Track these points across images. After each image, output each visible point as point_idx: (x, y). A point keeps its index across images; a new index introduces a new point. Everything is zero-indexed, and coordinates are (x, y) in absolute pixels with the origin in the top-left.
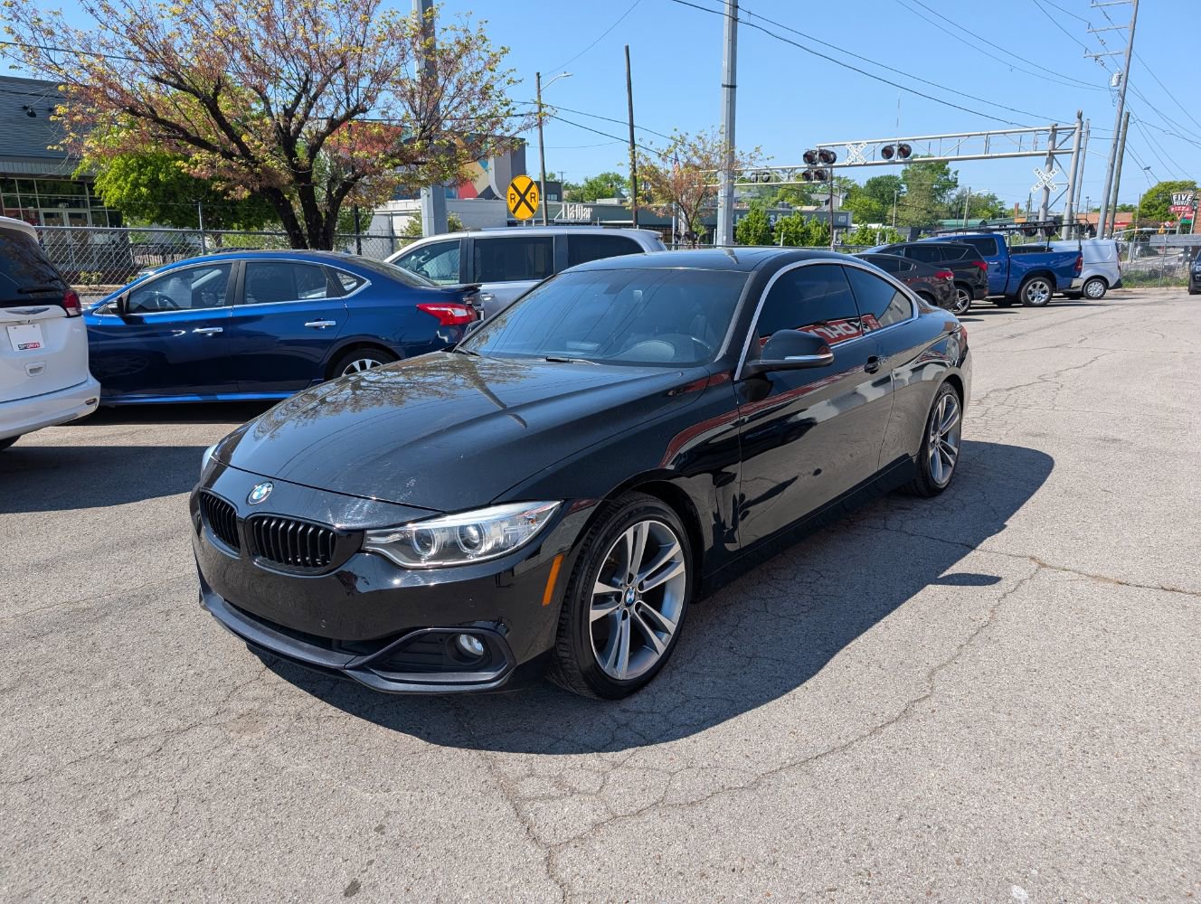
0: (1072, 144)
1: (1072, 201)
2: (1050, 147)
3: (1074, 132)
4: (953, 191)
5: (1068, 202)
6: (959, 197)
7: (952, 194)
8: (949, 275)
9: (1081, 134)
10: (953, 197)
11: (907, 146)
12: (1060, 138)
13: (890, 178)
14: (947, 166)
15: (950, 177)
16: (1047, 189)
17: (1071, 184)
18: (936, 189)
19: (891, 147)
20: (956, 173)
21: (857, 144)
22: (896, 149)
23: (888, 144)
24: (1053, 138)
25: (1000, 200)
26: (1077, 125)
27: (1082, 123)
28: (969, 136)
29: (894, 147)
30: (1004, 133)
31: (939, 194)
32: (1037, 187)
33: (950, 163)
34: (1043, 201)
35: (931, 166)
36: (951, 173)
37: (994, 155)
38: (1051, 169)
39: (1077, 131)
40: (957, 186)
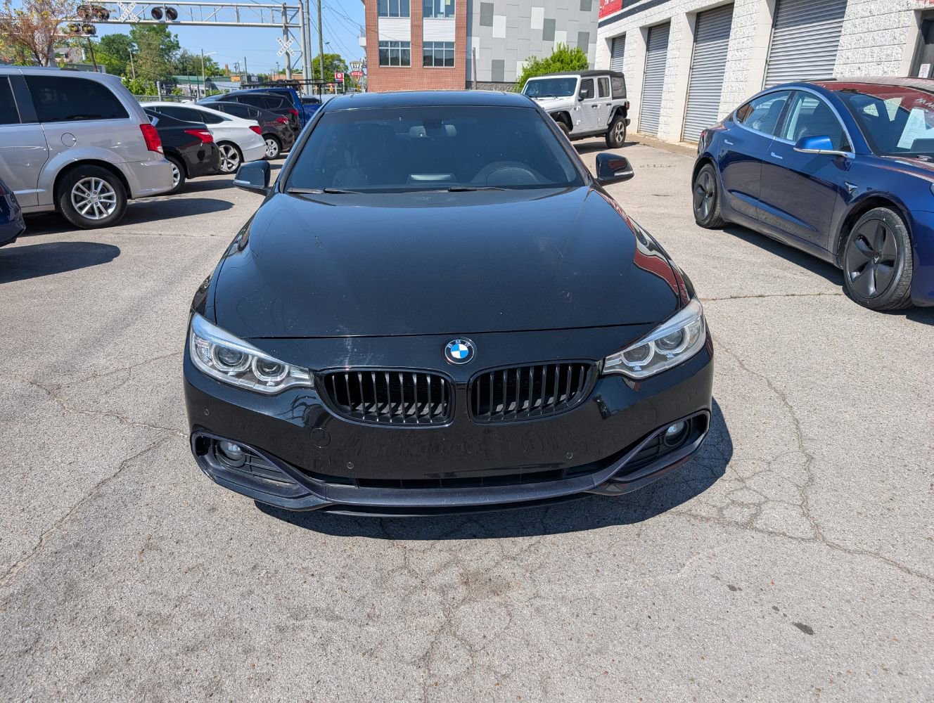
0: (298, 20)
1: (306, 65)
2: (284, 21)
3: (298, 11)
4: (177, 52)
5: (304, 64)
6: (183, 57)
7: (177, 54)
8: (285, 120)
9: (303, 12)
10: (178, 56)
11: (173, 9)
12: (290, 13)
13: (121, 36)
14: (167, 30)
15: (172, 40)
16: (287, 53)
17: (303, 50)
18: (162, 49)
19: (159, 8)
20: (176, 36)
21: (127, 3)
22: (164, 11)
23: (156, 6)
24: (285, 14)
25: (214, 61)
26: (299, 6)
27: (302, 4)
28: (222, 6)
29: (162, 9)
30: (249, 6)
31: (166, 54)
32: (281, 52)
33: (169, 26)
34: (287, 64)
35: (154, 29)
36: (172, 36)
37: (245, 24)
38: (288, 39)
39: (300, 9)
40: (180, 48)
